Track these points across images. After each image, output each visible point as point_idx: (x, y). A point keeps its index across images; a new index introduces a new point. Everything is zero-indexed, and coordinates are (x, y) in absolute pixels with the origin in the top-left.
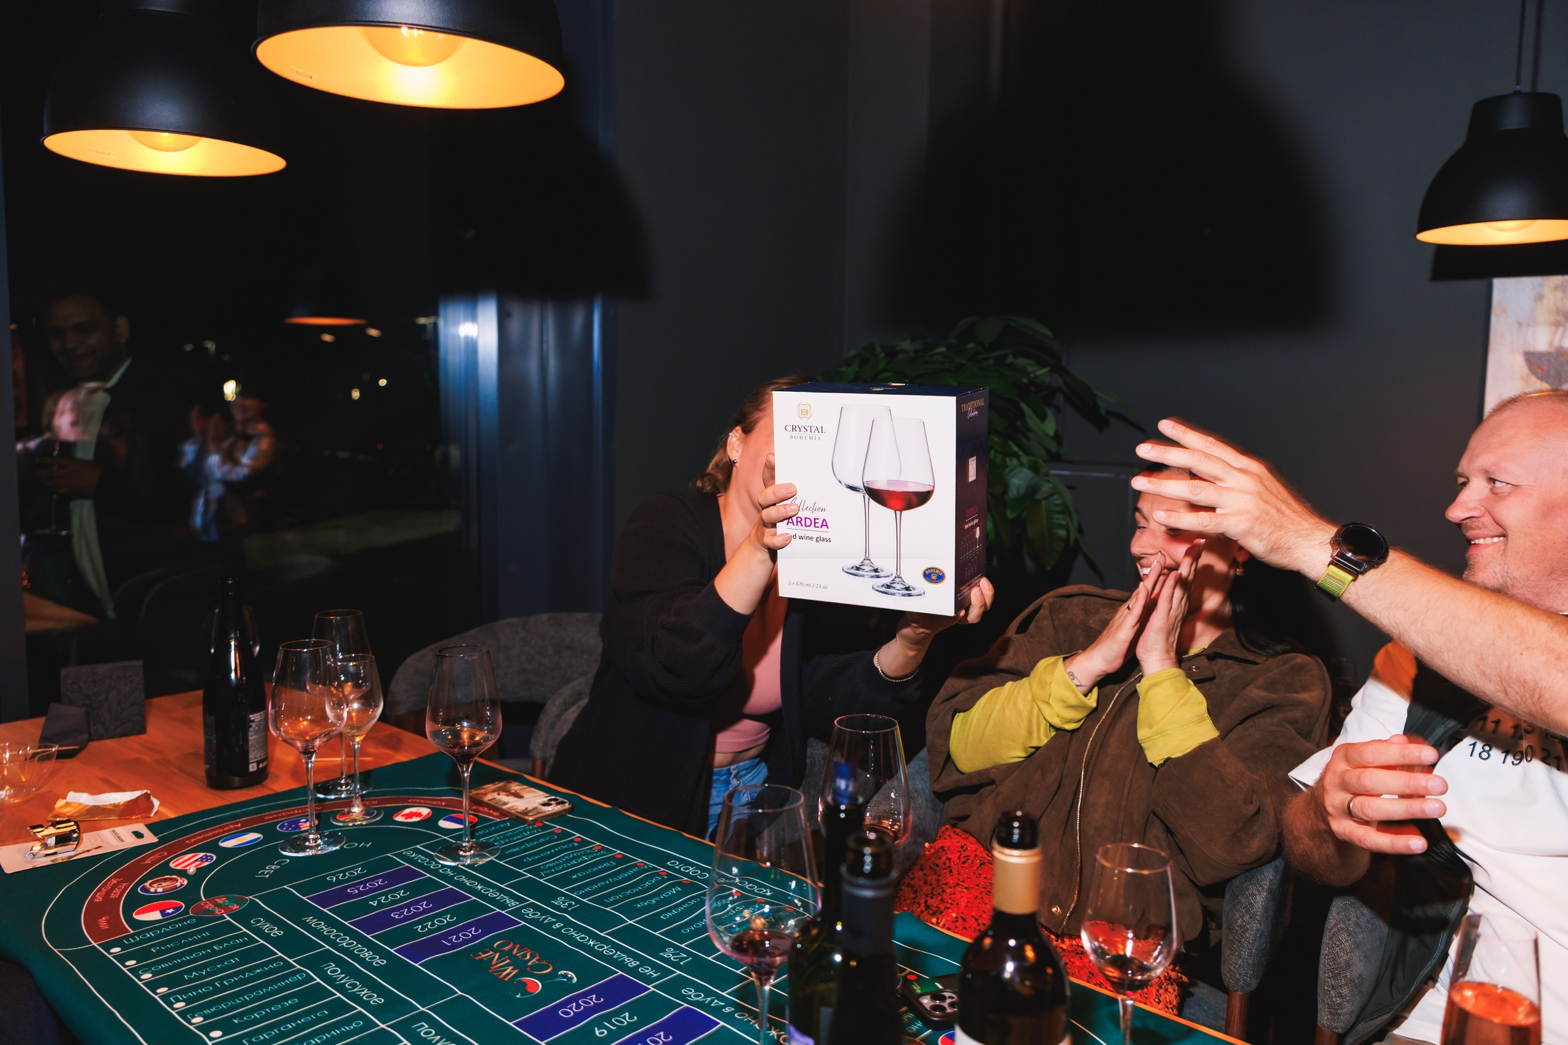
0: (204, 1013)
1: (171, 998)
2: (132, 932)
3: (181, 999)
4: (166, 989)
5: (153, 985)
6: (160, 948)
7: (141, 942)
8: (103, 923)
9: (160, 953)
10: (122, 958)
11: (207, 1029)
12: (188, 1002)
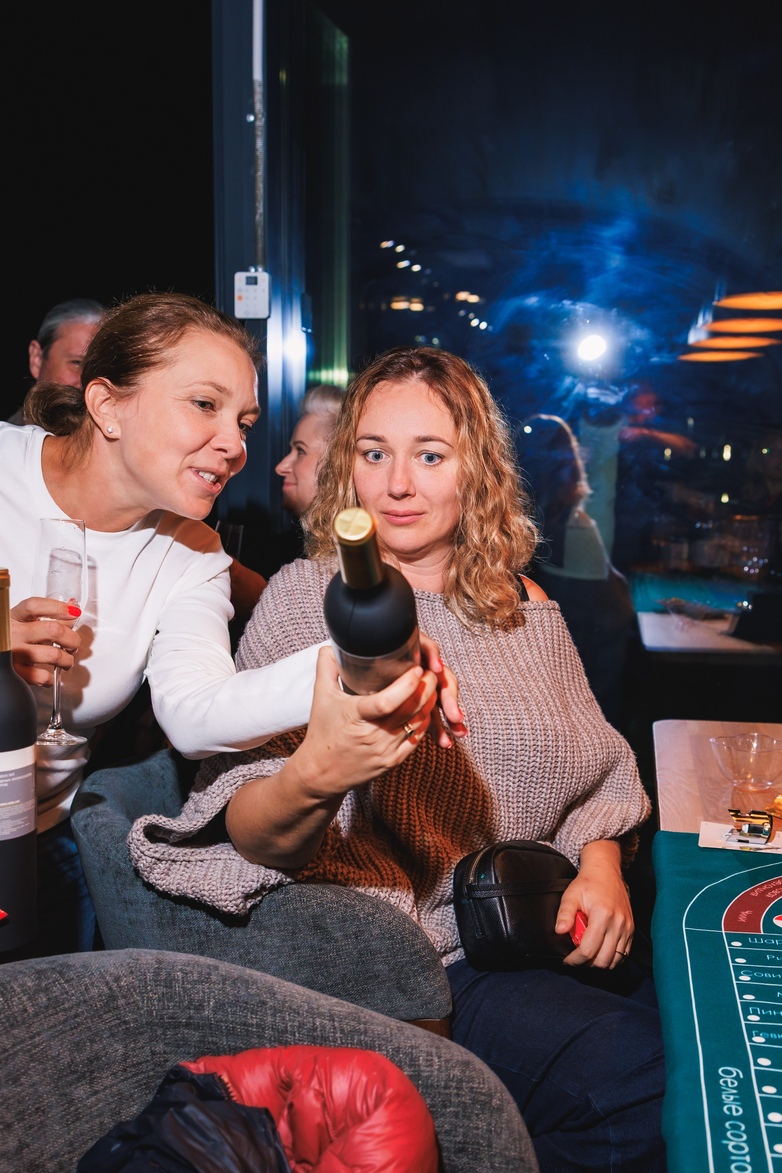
0: (770, 1036)
1: (751, 1008)
2: (762, 933)
3: (759, 1013)
4: (753, 997)
5: (744, 989)
6: (775, 958)
7: (764, 946)
8: (743, 916)
9: (773, 962)
10: (736, 953)
11: (758, 1052)
12: (763, 1018)
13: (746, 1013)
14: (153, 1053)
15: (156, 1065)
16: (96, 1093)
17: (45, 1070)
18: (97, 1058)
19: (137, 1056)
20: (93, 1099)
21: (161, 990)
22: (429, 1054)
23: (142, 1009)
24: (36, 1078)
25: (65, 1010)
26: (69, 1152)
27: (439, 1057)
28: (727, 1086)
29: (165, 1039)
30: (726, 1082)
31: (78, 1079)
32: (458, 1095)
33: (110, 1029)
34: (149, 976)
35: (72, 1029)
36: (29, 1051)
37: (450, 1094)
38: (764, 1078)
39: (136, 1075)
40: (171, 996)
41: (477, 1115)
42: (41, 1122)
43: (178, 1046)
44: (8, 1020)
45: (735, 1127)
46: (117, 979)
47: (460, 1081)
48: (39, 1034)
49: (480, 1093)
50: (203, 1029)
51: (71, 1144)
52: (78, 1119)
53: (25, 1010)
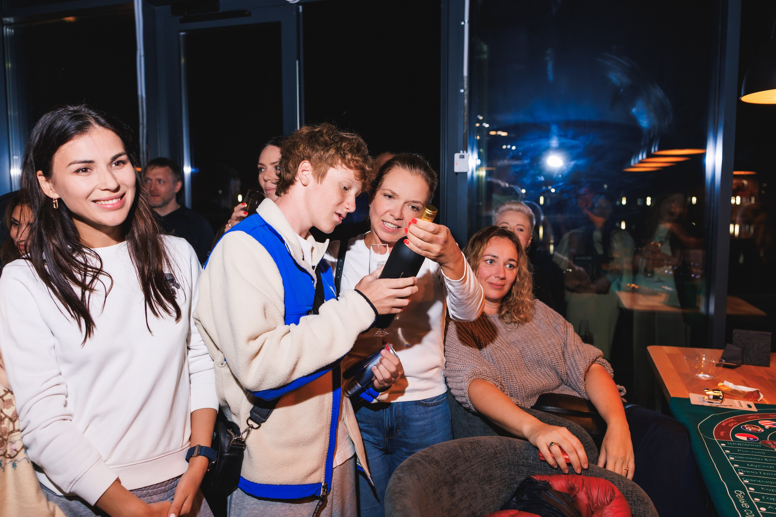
0: (750, 480)
1: (739, 470)
2: (732, 441)
3: (743, 472)
4: (738, 466)
5: (733, 462)
6: (741, 451)
7: (735, 446)
8: (722, 433)
10: (725, 449)
11: (748, 486)
12: (745, 473)
13: (738, 472)
14: (510, 475)
15: (511, 479)
16: (492, 488)
17: (476, 478)
18: (492, 475)
19: (505, 475)
20: (490, 490)
21: (512, 451)
22: (619, 481)
23: (506, 458)
24: (473, 481)
25: (481, 457)
26: (484, 509)
27: (623, 483)
28: (740, 497)
29: (514, 470)
30: (738, 496)
31: (486, 483)
32: (632, 497)
33: (496, 465)
34: (507, 446)
35: (483, 464)
36: (471, 471)
37: (628, 496)
38: (754, 495)
39: (504, 482)
40: (516, 454)
41: (640, 505)
42: (475, 497)
43: (519, 473)
44: (464, 460)
45: (748, 512)
46: (497, 447)
47: (632, 492)
48: (474, 465)
49: (640, 497)
50: (529, 467)
51: (484, 506)
52: (486, 497)
53: (469, 456)
